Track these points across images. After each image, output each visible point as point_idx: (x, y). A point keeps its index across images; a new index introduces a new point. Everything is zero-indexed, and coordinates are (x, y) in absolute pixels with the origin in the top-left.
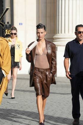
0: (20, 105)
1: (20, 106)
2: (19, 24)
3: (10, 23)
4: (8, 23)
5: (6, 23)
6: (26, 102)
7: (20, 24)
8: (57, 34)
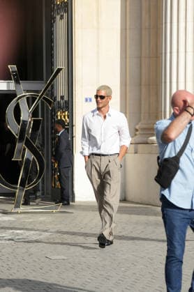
0: (70, 263)
1: (70, 265)
2: (84, 100)
3: (66, 98)
4: (62, 97)
5: (59, 99)
6: (83, 257)
7: (86, 100)
8: (162, 119)
